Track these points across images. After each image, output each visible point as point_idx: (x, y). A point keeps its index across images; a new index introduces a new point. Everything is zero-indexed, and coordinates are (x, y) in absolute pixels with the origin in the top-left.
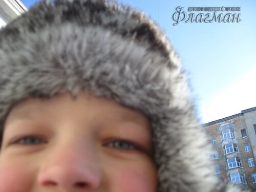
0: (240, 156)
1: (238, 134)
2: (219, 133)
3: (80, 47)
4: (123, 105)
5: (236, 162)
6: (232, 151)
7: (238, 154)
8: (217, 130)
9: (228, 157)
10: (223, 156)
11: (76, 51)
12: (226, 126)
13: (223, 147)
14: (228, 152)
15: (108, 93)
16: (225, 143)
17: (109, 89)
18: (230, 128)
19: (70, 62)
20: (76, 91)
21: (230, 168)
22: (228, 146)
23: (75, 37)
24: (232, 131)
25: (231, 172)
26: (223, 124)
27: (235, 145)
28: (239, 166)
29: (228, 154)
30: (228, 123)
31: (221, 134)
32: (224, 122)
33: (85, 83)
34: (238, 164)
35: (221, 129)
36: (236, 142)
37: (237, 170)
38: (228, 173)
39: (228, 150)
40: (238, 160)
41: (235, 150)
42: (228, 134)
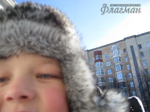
0: (122, 64)
1: (121, 52)
2: (111, 51)
3: (16, 32)
4: (43, 56)
5: (120, 67)
6: (118, 61)
7: (121, 62)
8: (110, 49)
9: (116, 64)
10: (113, 64)
11: (14, 34)
12: (115, 47)
13: (113, 59)
14: (116, 61)
15: (34, 52)
16: (114, 56)
17: (34, 50)
18: (117, 48)
19: (12, 39)
20: (18, 52)
21: (117, 70)
22: (116, 58)
23: (12, 27)
24: (118, 50)
25: (117, 73)
26: (113, 46)
27: (120, 58)
28: (121, 69)
29: (116, 63)
30: (116, 45)
31: (112, 51)
32: (114, 45)
33: (22, 48)
34: (121, 68)
35: (112, 49)
36: (120, 56)
37: (121, 72)
38: (116, 73)
39: (116, 60)
40: (121, 66)
41: (120, 61)
42: (116, 52)
